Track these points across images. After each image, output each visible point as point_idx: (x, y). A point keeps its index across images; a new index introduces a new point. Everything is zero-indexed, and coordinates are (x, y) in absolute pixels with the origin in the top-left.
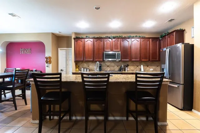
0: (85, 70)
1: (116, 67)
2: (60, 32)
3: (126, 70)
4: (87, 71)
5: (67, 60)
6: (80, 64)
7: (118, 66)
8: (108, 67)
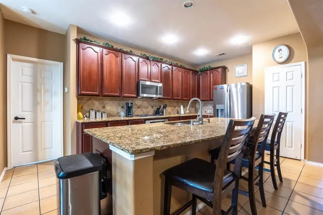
0: (99, 115)
1: (150, 108)
2: (33, 12)
3: (164, 114)
4: (102, 117)
5: (36, 91)
6: (84, 101)
7: (152, 107)
8: (139, 109)
